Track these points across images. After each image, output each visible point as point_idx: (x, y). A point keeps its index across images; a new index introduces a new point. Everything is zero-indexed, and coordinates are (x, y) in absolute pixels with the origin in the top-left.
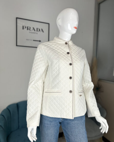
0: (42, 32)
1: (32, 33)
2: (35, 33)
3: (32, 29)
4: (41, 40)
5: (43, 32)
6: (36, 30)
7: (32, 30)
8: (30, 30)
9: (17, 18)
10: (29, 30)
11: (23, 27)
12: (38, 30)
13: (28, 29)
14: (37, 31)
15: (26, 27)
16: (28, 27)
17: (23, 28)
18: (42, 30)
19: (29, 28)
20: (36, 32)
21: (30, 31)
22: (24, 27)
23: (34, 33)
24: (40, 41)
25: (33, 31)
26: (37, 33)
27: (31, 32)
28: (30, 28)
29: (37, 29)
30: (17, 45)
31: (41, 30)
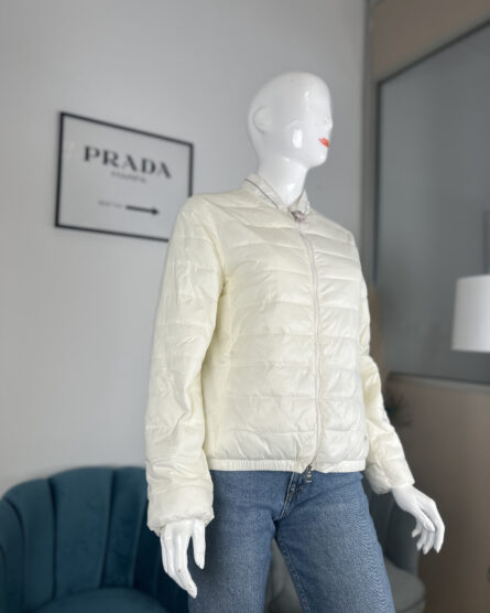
0: (163, 176)
1: (123, 176)
2: (135, 178)
3: (122, 160)
4: (158, 207)
5: (167, 174)
6: (138, 164)
7: (124, 167)
8: (115, 165)
9: (63, 115)
10: (110, 167)
11: (87, 150)
12: (149, 167)
13: (106, 160)
14: (144, 169)
15: (98, 154)
16: (106, 154)
17: (87, 157)
18: (164, 166)
19: (111, 156)
20: (139, 173)
21: (116, 170)
22: (92, 152)
23: (130, 177)
24: (154, 212)
25: (128, 170)
26: (143, 180)
27: (118, 175)
28: (116, 157)
29: (144, 162)
30: (57, 224)
31: (158, 167)
